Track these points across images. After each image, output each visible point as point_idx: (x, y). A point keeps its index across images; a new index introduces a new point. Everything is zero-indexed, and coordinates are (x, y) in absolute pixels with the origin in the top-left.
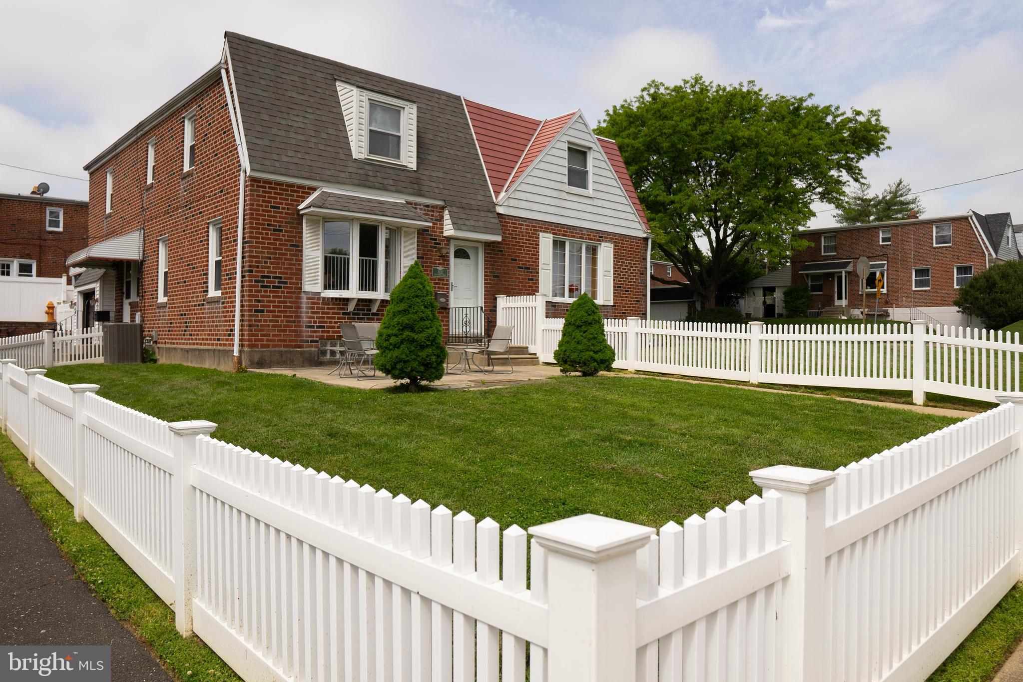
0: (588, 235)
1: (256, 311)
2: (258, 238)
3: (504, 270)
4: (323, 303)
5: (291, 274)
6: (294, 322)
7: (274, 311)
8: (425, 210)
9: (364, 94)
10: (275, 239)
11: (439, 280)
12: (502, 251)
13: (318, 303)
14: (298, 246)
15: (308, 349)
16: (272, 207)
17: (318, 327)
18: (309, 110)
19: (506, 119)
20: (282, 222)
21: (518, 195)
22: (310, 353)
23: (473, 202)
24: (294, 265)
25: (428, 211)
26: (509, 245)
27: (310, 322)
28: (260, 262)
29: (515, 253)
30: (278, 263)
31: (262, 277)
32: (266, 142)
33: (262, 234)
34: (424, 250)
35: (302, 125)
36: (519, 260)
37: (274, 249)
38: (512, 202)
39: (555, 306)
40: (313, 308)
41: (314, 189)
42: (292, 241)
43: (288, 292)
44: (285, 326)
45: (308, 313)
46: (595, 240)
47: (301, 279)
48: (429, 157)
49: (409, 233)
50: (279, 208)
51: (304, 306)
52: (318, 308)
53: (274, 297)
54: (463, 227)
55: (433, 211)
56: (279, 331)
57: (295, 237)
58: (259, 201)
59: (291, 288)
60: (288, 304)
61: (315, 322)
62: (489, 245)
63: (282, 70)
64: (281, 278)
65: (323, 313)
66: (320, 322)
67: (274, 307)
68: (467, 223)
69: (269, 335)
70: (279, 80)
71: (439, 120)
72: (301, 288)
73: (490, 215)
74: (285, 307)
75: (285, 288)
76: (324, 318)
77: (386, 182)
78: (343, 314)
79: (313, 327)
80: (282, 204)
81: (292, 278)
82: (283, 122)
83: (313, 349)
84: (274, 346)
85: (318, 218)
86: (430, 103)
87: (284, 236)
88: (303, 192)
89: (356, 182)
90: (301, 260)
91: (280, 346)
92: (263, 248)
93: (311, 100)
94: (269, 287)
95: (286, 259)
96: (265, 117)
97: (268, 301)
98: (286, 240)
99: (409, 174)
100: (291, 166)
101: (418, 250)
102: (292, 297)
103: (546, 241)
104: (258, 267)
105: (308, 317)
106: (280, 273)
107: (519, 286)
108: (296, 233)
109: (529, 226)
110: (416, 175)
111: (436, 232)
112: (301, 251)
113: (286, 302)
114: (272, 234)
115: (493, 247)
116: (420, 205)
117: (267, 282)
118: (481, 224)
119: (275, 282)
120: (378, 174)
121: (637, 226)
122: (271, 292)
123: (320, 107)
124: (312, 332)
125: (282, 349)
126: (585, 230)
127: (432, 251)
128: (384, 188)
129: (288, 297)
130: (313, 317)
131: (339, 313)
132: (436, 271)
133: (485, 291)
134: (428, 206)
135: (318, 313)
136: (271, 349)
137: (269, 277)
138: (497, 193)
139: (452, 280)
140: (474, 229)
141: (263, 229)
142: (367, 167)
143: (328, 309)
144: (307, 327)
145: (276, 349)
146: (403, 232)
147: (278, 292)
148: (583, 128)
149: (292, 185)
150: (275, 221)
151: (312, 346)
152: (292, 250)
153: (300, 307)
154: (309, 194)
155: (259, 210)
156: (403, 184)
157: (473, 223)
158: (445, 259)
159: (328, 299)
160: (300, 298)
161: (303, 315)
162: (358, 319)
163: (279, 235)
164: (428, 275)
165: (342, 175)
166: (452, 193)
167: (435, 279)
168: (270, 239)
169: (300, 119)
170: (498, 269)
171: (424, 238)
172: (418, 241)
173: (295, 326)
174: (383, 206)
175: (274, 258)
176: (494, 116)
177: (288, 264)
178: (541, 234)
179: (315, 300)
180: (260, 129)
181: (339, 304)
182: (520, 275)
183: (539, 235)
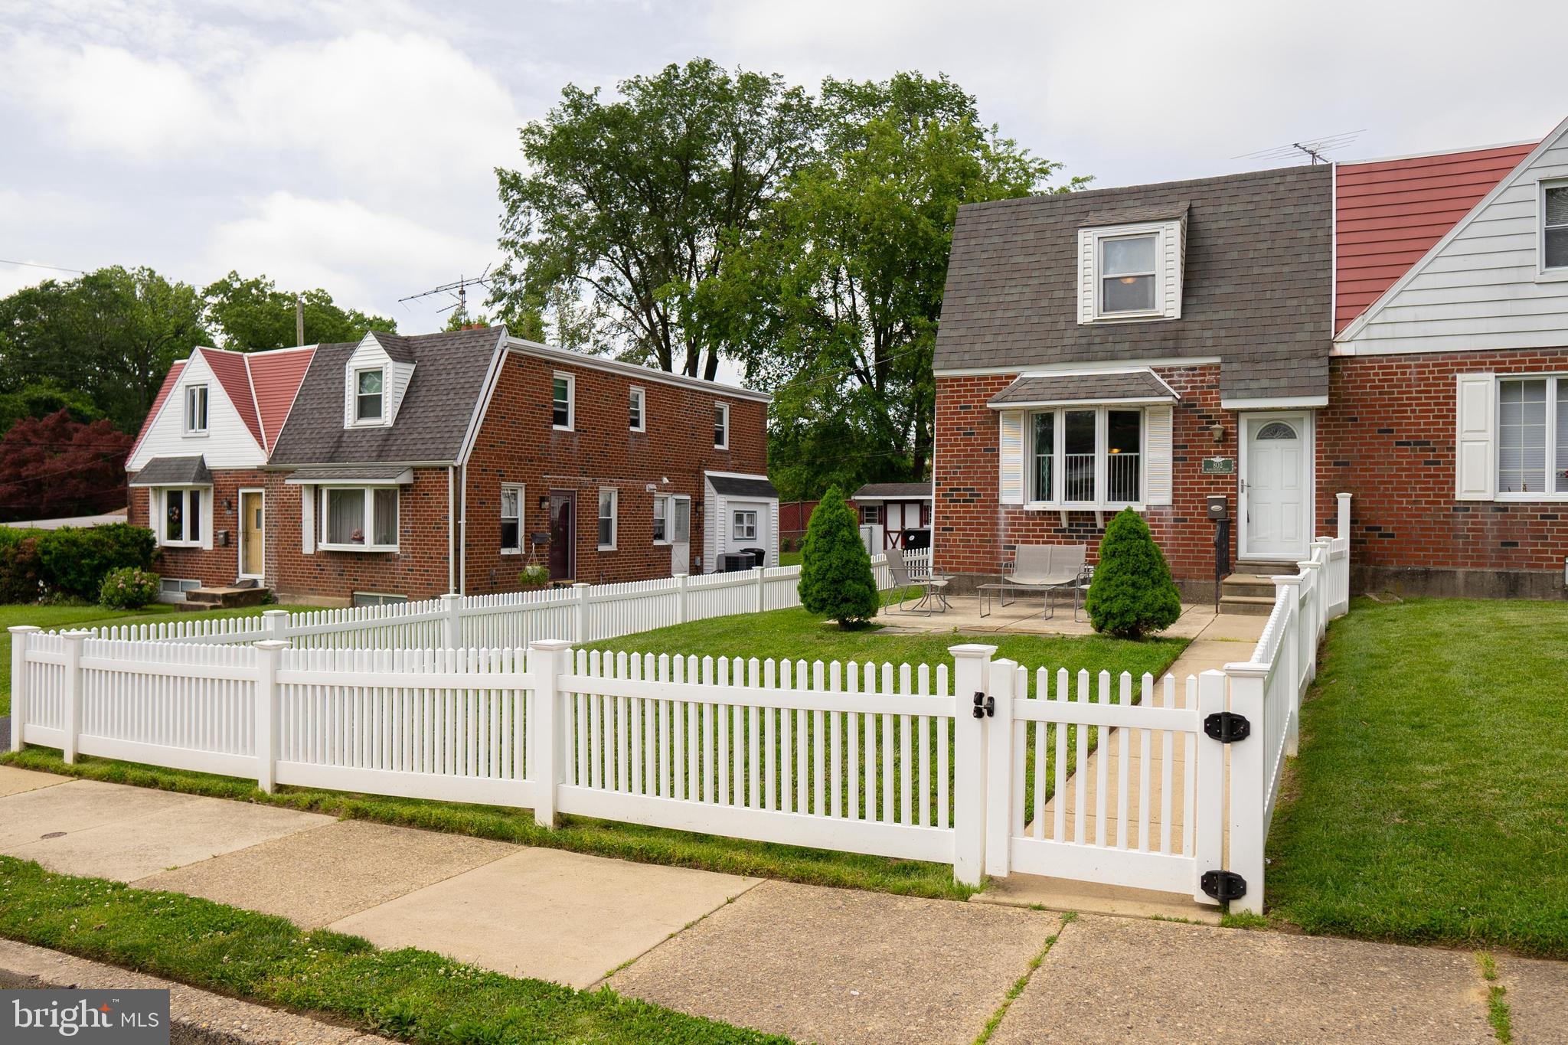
1: (944, 529)
2: (946, 445)
3: (1360, 451)
4: (1027, 519)
5: (985, 484)
6: (989, 541)
7: (965, 530)
8: (1188, 376)
9: (1091, 234)
10: (965, 445)
11: (1216, 477)
12: (1355, 419)
13: (1021, 519)
14: (994, 450)
16: (961, 408)
18: (1036, 273)
20: (974, 423)
21: (1393, 315)
23: (1282, 348)
24: (989, 473)
25: (1194, 375)
26: (1374, 406)
27: (1011, 542)
28: (949, 473)
29: (1391, 418)
30: (970, 473)
31: (951, 490)
32: (963, 332)
33: (950, 440)
34: (1187, 435)
35: (1016, 298)
36: (1398, 431)
37: (964, 456)
38: (1375, 332)
39: (1505, 510)
40: (1014, 524)
41: (1014, 377)
42: (987, 445)
43: (981, 507)
44: (977, 546)
45: (1007, 530)
47: (997, 490)
48: (1218, 291)
49: (1160, 413)
50: (970, 407)
51: (1002, 522)
52: (1019, 524)
53: (964, 512)
55: (1204, 375)
56: (970, 552)
57: (990, 439)
58: (946, 403)
59: (986, 501)
60: (982, 520)
61: (1016, 542)
62: (1320, 411)
63: (1014, 230)
64: (973, 489)
65: (1027, 530)
67: (964, 524)
69: (959, 557)
70: (1007, 246)
71: (1263, 221)
72: (997, 501)
73: (1314, 363)
74: (978, 524)
75: (978, 501)
76: (1028, 536)
77: (1118, 347)
78: (1055, 531)
80: (973, 402)
81: (987, 489)
82: (994, 299)
84: (965, 570)
85: (1018, 412)
86: (1256, 198)
87: (976, 439)
88: (999, 384)
89: (1069, 357)
90: (998, 467)
91: (972, 570)
92: (951, 456)
93: (1044, 258)
94: (959, 501)
95: (979, 467)
96: (971, 300)
97: (957, 518)
98: (979, 445)
99: (1173, 327)
100: (983, 355)
101: (1174, 435)
102: (987, 512)
103: (1476, 387)
104: (946, 479)
105: (1006, 536)
106: (971, 484)
107: (1401, 476)
108: (991, 434)
109: (1427, 366)
110: (1180, 326)
111: (1211, 405)
112: (998, 455)
113: (979, 518)
114: (962, 440)
115: (1334, 414)
116: (1179, 369)
117: (957, 495)
118: (1283, 382)
119: (965, 495)
120: (1110, 338)
122: (961, 507)
124: (1011, 554)
125: (975, 573)
127: (1203, 435)
128: (1113, 357)
129: (983, 512)
130: (1014, 536)
131: (1050, 531)
132: (1210, 464)
133: (1317, 489)
134: (1194, 369)
135: (1021, 530)
136: (961, 573)
137: (959, 490)
138: (1343, 321)
139: (1243, 475)
140: (1262, 394)
141: (952, 435)
142: (1094, 332)
143: (1034, 525)
144: (1005, 547)
145: (967, 573)
146: (1147, 413)
147: (969, 506)
149: (985, 378)
150: (965, 424)
152: (987, 455)
153: (997, 524)
154: (1007, 384)
155: (946, 414)
156: (1147, 345)
158: (1228, 441)
159: (1033, 512)
160: (996, 512)
161: (1002, 533)
162: (1078, 537)
163: (970, 440)
164: (1195, 471)
165: (1051, 351)
166: (1242, 341)
167: (1209, 477)
168: (959, 445)
169: (1018, 290)
170: (1347, 451)
171: (1189, 417)
172: (1174, 424)
173: (991, 547)
174: (1106, 383)
175: (965, 467)
176: (1404, 174)
177: (981, 473)
178: (1459, 376)
179: (1018, 515)
180: (959, 317)
181: (1050, 519)
182: (1403, 457)
183: (1454, 378)
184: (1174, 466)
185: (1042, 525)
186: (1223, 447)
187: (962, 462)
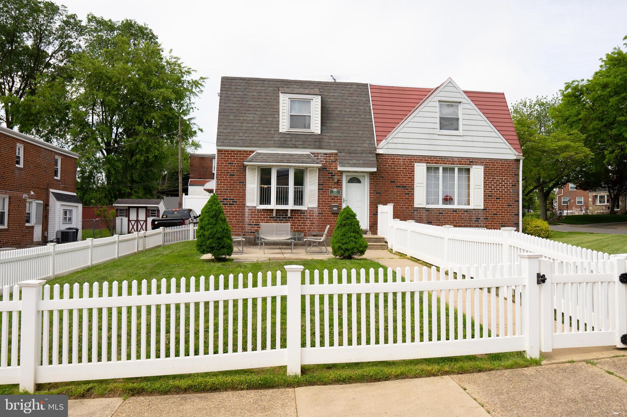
0: (458, 161)
2: (222, 180)
3: (384, 189)
4: (258, 212)
5: (239, 197)
6: (241, 222)
7: (230, 217)
8: (324, 157)
9: (286, 96)
10: (230, 180)
11: (334, 197)
12: (383, 177)
13: (255, 212)
14: (243, 182)
15: (248, 236)
16: (229, 163)
17: (254, 225)
18: (259, 109)
19: (401, 92)
20: (235, 171)
21: (395, 141)
22: (249, 238)
23: (359, 149)
24: (241, 192)
25: (326, 157)
26: (389, 173)
27: (250, 222)
28: (222, 192)
29: (394, 177)
30: (232, 192)
31: (224, 199)
32: (229, 131)
33: (224, 177)
34: (323, 180)
35: (251, 118)
36: (397, 182)
37: (230, 185)
38: (390, 146)
39: (429, 211)
40: (252, 215)
41: (253, 152)
42: (240, 180)
43: (237, 207)
44: (236, 224)
45: (249, 217)
46: (465, 164)
47: (245, 200)
48: (333, 125)
49: (313, 170)
50: (233, 163)
51: (247, 214)
52: (254, 215)
53: (230, 209)
54: (346, 165)
55: (330, 157)
56: (232, 227)
57: (242, 178)
58: (222, 161)
59: (239, 204)
60: (238, 213)
61: (253, 222)
62: (371, 174)
63: (248, 90)
64: (234, 199)
65: (258, 217)
66: (256, 222)
67: (229, 214)
68: (351, 162)
70: (245, 96)
71: (347, 101)
72: (245, 204)
73: (371, 155)
74: (236, 214)
75: (236, 204)
76: (258, 220)
77: (297, 143)
78: (270, 217)
79: (252, 225)
80: (235, 161)
81: (240, 200)
82: (242, 118)
83: (251, 237)
85: (255, 167)
86: (343, 92)
87: (235, 178)
88: (246, 154)
89: (278, 145)
90: (245, 190)
92: (224, 184)
93: (262, 104)
94: (227, 204)
95: (236, 190)
96: (232, 117)
98: (236, 180)
99: (318, 137)
100: (239, 141)
101: (319, 180)
102: (240, 209)
103: (420, 169)
104: (221, 194)
105: (248, 220)
106: (233, 197)
107: (397, 198)
108: (242, 175)
109: (406, 159)
110: (320, 137)
111: (332, 169)
112: (245, 185)
113: (236, 212)
114: (229, 177)
116: (321, 154)
117: (226, 202)
118: (361, 162)
119: (230, 202)
120: (294, 139)
121: (509, 151)
122: (228, 207)
123: (266, 106)
124: (251, 227)
126: (456, 158)
127: (329, 180)
128: (296, 147)
129: (238, 209)
130: (252, 220)
131: (268, 217)
132: (332, 192)
133: (370, 202)
134: (326, 154)
135: (255, 217)
137: (227, 199)
138: (379, 141)
139: (344, 196)
140: (355, 165)
141: (224, 175)
142: (287, 136)
143: (260, 215)
144: (248, 225)
146: (308, 170)
147: (232, 207)
148: (454, 90)
149: (240, 151)
150: (230, 171)
151: (251, 235)
152: (240, 185)
153: (244, 215)
154: (250, 154)
155: (222, 166)
156: (309, 143)
157: (355, 162)
158: (339, 183)
159: (261, 210)
160: (244, 209)
161: (247, 218)
162: (279, 220)
163: (233, 178)
164: (326, 194)
165: (269, 142)
166: (344, 145)
167: (331, 197)
168: (228, 180)
169: (252, 115)
170: (380, 188)
171: (324, 173)
172: (319, 175)
173: (241, 224)
174: (292, 157)
175: (230, 189)
176: (392, 92)
177: (237, 192)
178: (415, 164)
179: (253, 210)
180: (226, 124)
181: (268, 213)
182: (398, 191)
183: (414, 165)
184: (319, 192)
185: (264, 215)
186: (337, 185)
187: (229, 187)
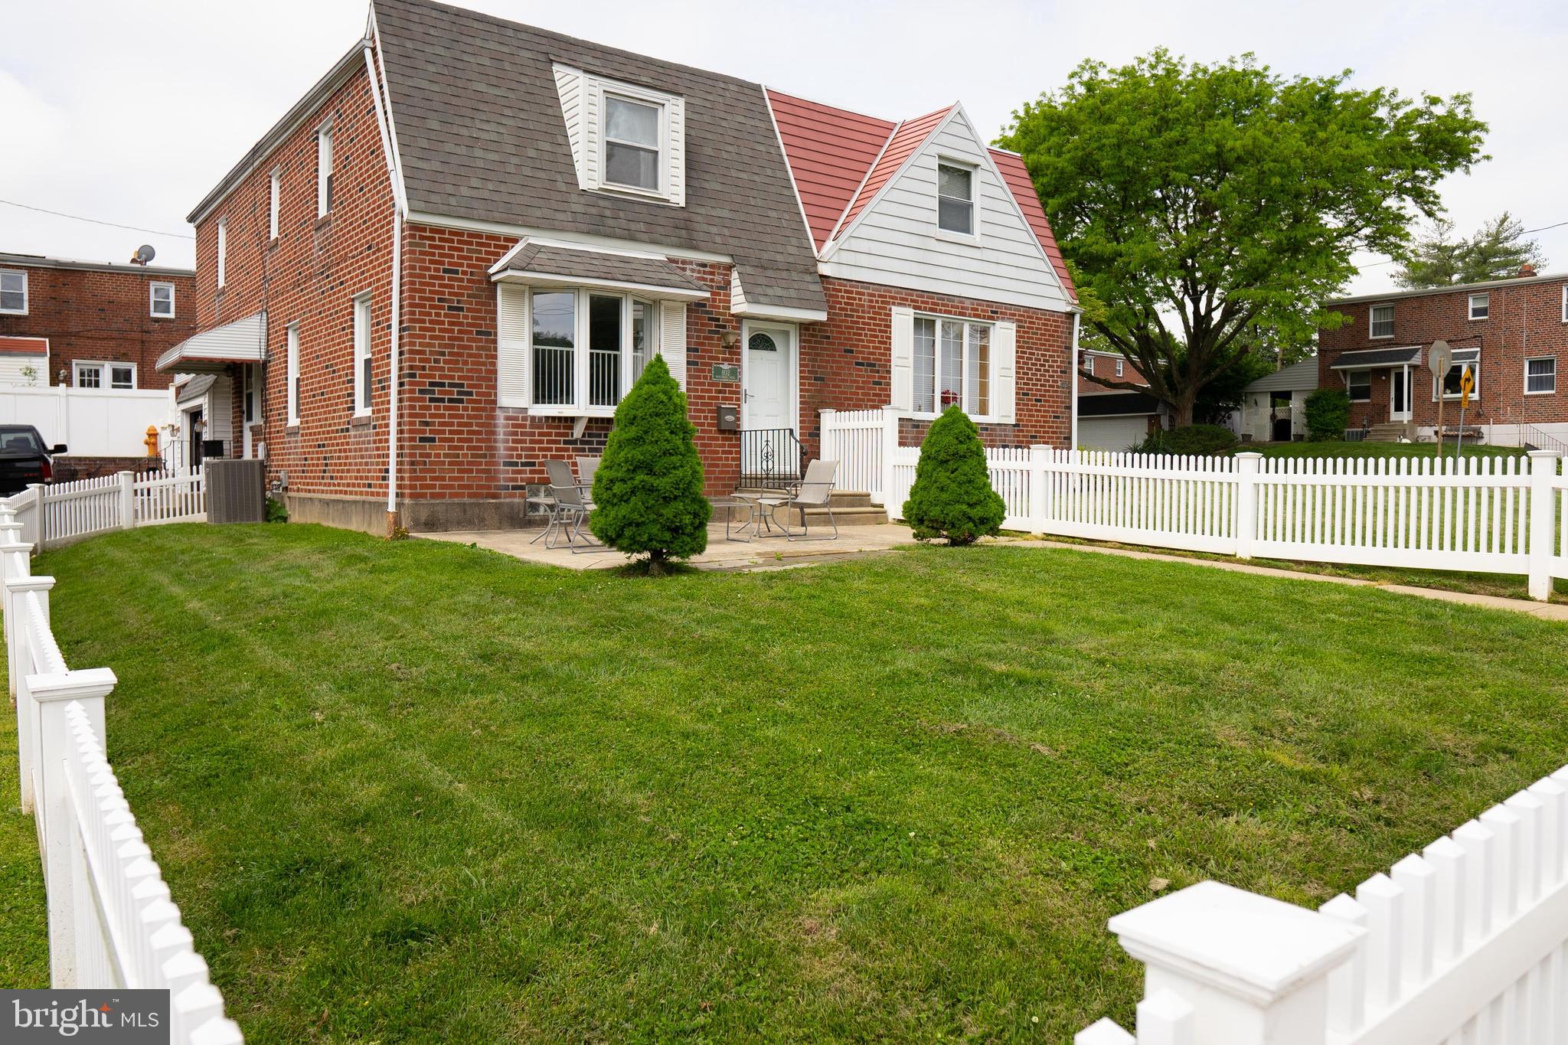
0: (973, 309)
1: (422, 440)
2: (424, 321)
3: (832, 367)
4: (532, 426)
5: (479, 379)
6: (485, 456)
7: (452, 440)
8: (699, 272)
9: (596, 83)
10: (451, 323)
11: (724, 385)
12: (828, 337)
13: (524, 426)
14: (489, 334)
15: (508, 500)
16: (445, 271)
17: (524, 464)
18: (507, 112)
19: (836, 121)
20: (463, 295)
21: (855, 245)
22: (511, 506)
23: (779, 257)
24: (484, 364)
25: (705, 273)
26: (840, 327)
27: (512, 456)
28: (428, 361)
29: (851, 339)
30: (457, 362)
31: (432, 384)
32: (436, 165)
33: (430, 314)
34: (698, 337)
35: (494, 137)
36: (857, 352)
37: (450, 338)
38: (846, 257)
39: (917, 427)
40: (515, 434)
41: (515, 241)
42: (480, 326)
43: (473, 409)
44: (469, 463)
45: (507, 441)
46: (984, 317)
47: (495, 387)
49: (673, 309)
50: (457, 272)
51: (501, 430)
52: (523, 434)
53: (451, 416)
54: (762, 299)
55: (712, 273)
56: (459, 471)
57: (484, 319)
58: (424, 261)
59: (479, 402)
60: (475, 428)
61: (519, 456)
62: (805, 326)
63: (462, 47)
64: (462, 385)
65: (532, 442)
66: (527, 457)
67: (451, 432)
68: (770, 291)
69: (443, 479)
70: (459, 65)
71: (724, 123)
72: (495, 402)
73: (808, 278)
74: (469, 432)
75: (469, 401)
76: (533, 449)
77: (633, 226)
78: (566, 442)
79: (516, 464)
80: (462, 265)
81: (480, 386)
82: (464, 132)
83: (517, 500)
84: (452, 495)
85: (522, 287)
86: (710, 97)
87: (465, 317)
88: (496, 246)
89: (583, 227)
90: (495, 357)
91: (462, 495)
92: (432, 337)
93: (511, 95)
94: (442, 400)
95: (470, 355)
96: (434, 125)
97: (441, 424)
98: (469, 325)
99: (673, 214)
100: (475, 204)
101: (688, 337)
102: (480, 417)
103: (902, 320)
104: (424, 368)
105: (508, 449)
106: (460, 378)
107: (858, 394)
108: (487, 312)
109: (874, 296)
110: (685, 215)
111: (719, 307)
112: (495, 342)
113: (470, 425)
114: (446, 315)
115: (814, 330)
116: (691, 263)
117: (440, 392)
118: (793, 293)
119: (452, 393)
120: (621, 214)
121: (1057, 293)
122: (446, 408)
123: (525, 106)
124: (514, 472)
125: (466, 500)
126: (968, 301)
127: (712, 339)
128: (631, 237)
129: (475, 417)
130: (516, 449)
131: (558, 442)
132: (719, 371)
133: (801, 403)
134: (704, 265)
135: (525, 442)
136: (447, 500)
137: (443, 385)
138: (820, 242)
139: (745, 385)
140: (780, 301)
141: (432, 307)
142: (602, 203)
143: (540, 434)
144: (506, 464)
145: (456, 500)
146: (662, 308)
147: (457, 409)
148: (963, 132)
149: (479, 235)
150: (450, 294)
151: (513, 496)
152: (480, 340)
153: (494, 433)
154: (507, 248)
155: (424, 276)
156: (660, 230)
157: (779, 292)
158: (734, 350)
159: (540, 418)
160: (493, 418)
161: (500, 445)
162: (591, 450)
163: (458, 317)
164: (705, 377)
165: (561, 216)
166: (745, 243)
167: (717, 385)
168: (443, 323)
169: (492, 127)
170: (823, 367)
171: (699, 318)
172: (688, 324)
173: (487, 464)
174: (627, 265)
175: (450, 354)
176: (816, 116)
177: (473, 363)
178: (893, 308)
179: (519, 420)
180: (424, 144)
181: (558, 427)
182: (859, 376)
183: (890, 310)
184: (688, 370)
185: (550, 434)
186: (730, 353)
187: (446, 346)
